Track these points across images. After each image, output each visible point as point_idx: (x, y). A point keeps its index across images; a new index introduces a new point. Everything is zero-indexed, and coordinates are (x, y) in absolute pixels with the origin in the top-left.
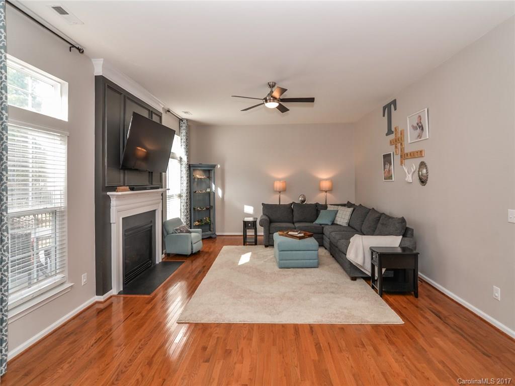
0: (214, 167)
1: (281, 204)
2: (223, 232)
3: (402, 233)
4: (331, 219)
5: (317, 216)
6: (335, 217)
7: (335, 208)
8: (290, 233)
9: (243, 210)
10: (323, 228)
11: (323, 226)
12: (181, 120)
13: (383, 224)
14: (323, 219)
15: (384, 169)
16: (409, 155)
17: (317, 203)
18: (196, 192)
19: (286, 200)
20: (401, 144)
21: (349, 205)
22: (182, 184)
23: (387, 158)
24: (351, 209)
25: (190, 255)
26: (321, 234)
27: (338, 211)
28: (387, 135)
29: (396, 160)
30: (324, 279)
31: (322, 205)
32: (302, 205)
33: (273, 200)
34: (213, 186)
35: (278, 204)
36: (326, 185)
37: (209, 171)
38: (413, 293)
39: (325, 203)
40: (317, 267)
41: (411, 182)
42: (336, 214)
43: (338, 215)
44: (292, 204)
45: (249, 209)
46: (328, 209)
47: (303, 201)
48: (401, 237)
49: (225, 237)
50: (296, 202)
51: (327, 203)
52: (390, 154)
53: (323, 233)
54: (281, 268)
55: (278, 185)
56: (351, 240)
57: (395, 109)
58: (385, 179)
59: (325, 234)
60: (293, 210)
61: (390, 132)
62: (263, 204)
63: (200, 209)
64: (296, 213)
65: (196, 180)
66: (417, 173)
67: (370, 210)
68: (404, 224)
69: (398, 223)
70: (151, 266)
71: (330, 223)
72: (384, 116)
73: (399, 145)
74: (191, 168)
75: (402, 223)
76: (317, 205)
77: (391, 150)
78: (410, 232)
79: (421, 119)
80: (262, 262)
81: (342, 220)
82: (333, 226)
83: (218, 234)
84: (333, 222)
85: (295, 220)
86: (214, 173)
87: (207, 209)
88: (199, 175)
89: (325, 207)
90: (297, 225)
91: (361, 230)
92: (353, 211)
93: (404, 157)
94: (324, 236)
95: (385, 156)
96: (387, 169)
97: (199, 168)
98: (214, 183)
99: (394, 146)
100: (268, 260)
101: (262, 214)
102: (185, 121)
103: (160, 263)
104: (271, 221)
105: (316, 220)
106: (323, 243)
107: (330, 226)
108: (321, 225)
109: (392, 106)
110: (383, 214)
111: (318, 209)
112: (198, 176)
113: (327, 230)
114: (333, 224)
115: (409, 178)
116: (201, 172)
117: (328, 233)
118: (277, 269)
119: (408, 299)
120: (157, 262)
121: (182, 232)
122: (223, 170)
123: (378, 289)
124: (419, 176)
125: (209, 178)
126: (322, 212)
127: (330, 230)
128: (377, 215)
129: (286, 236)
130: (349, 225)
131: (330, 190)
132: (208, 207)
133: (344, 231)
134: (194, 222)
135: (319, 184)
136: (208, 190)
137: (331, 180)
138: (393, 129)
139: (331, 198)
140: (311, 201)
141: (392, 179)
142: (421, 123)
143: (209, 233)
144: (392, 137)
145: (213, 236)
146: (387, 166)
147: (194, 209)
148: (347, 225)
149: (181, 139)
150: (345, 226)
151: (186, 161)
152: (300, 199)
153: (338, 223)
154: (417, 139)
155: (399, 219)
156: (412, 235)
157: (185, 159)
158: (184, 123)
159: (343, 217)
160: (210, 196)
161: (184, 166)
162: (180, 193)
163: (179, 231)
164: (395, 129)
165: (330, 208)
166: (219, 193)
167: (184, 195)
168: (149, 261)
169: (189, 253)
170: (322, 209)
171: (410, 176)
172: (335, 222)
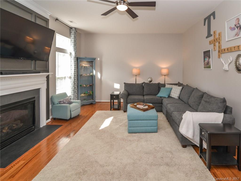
0: (95, 59)
1: (137, 83)
2: (101, 100)
3: (223, 111)
4: (168, 94)
5: (159, 91)
6: (170, 92)
7: (170, 86)
8: (138, 106)
9: (114, 87)
10: (162, 100)
11: (162, 98)
12: (71, 28)
13: (206, 102)
14: (162, 93)
15: (204, 61)
16: (226, 50)
17: (159, 83)
18: (82, 75)
19: (140, 81)
20: (219, 43)
21: (179, 84)
22: (71, 70)
23: (207, 54)
24: (181, 88)
25: (69, 119)
26: (161, 103)
27: (172, 88)
28: (207, 37)
29: (214, 54)
30: (160, 146)
31: (162, 84)
32: (150, 84)
33: (132, 81)
34: (94, 72)
35: (135, 83)
36: (165, 71)
37: (92, 62)
38: (236, 166)
39: (164, 83)
40: (157, 132)
41: (228, 70)
42: (171, 90)
43: (172, 91)
44: (143, 83)
45: (117, 86)
46: (166, 87)
47: (151, 81)
48: (223, 114)
49: (102, 103)
50: (146, 82)
51: (165, 83)
52: (210, 50)
53: (162, 103)
54: (129, 133)
55: (135, 71)
56: (183, 117)
57: (214, 18)
58: (204, 68)
59: (164, 104)
60: (143, 87)
61: (209, 35)
62: (124, 83)
63: (85, 86)
64: (145, 89)
65: (83, 67)
66: (233, 63)
67: (194, 89)
68: (225, 103)
69: (221, 103)
70: (34, 130)
71: (167, 97)
72: (205, 25)
73: (217, 44)
74: (78, 60)
75: (223, 102)
76: (159, 84)
77: (210, 48)
78: (229, 110)
79: (239, 21)
80: (118, 126)
81: (175, 95)
82: (169, 99)
83: (97, 101)
84: (169, 95)
85: (144, 93)
86: (95, 63)
87: (90, 86)
88: (85, 64)
89: (164, 85)
90: (146, 97)
91: (188, 102)
92: (182, 89)
93: (221, 52)
94: (163, 105)
95: (205, 53)
96: (206, 61)
97: (84, 60)
98: (95, 70)
99: (213, 45)
100: (122, 124)
101: (124, 90)
102: (74, 29)
103: (44, 127)
104: (129, 95)
105: (158, 94)
106: (162, 109)
107: (167, 99)
108: (161, 97)
109: (212, 17)
110: (205, 93)
111: (159, 86)
112: (83, 65)
113: (165, 102)
114: (169, 97)
115: (226, 67)
116: (85, 63)
117: (166, 104)
118: (126, 134)
119: (233, 173)
120: (41, 126)
121: (64, 103)
122: (101, 62)
123: (207, 162)
124: (236, 66)
125: (92, 66)
126: (162, 89)
127: (167, 102)
128: (200, 94)
129: (135, 108)
130: (179, 98)
131: (167, 75)
132: (91, 84)
133: (176, 103)
134: (81, 94)
135: (161, 71)
136: (91, 74)
137: (168, 68)
138: (212, 33)
139: (168, 80)
140: (155, 81)
141: (210, 68)
142: (239, 23)
143: (91, 101)
144: (211, 38)
145: (94, 103)
146: (207, 59)
147: (81, 86)
148: (178, 98)
149: (71, 41)
150: (176, 99)
151: (74, 55)
152: (149, 80)
153: (172, 96)
154: (234, 37)
155: (221, 99)
156: (231, 112)
157: (73, 53)
158: (73, 30)
159: (176, 92)
160: (92, 77)
161: (73, 58)
162: (70, 76)
163: (62, 102)
164: (214, 32)
165: (167, 86)
166: (99, 75)
167: (73, 77)
168: (33, 126)
169: (68, 117)
170: (162, 87)
171: (227, 65)
172: (170, 96)
